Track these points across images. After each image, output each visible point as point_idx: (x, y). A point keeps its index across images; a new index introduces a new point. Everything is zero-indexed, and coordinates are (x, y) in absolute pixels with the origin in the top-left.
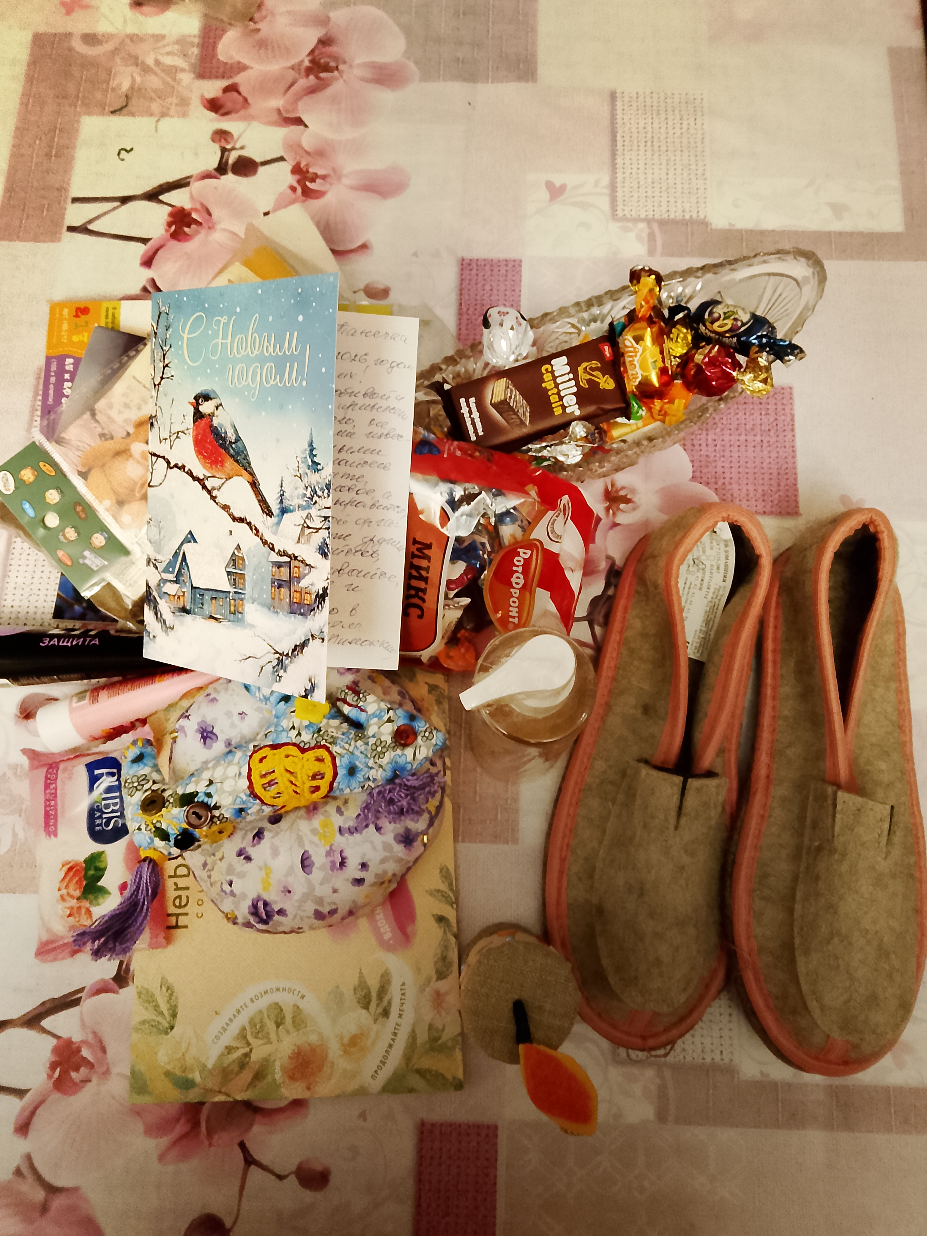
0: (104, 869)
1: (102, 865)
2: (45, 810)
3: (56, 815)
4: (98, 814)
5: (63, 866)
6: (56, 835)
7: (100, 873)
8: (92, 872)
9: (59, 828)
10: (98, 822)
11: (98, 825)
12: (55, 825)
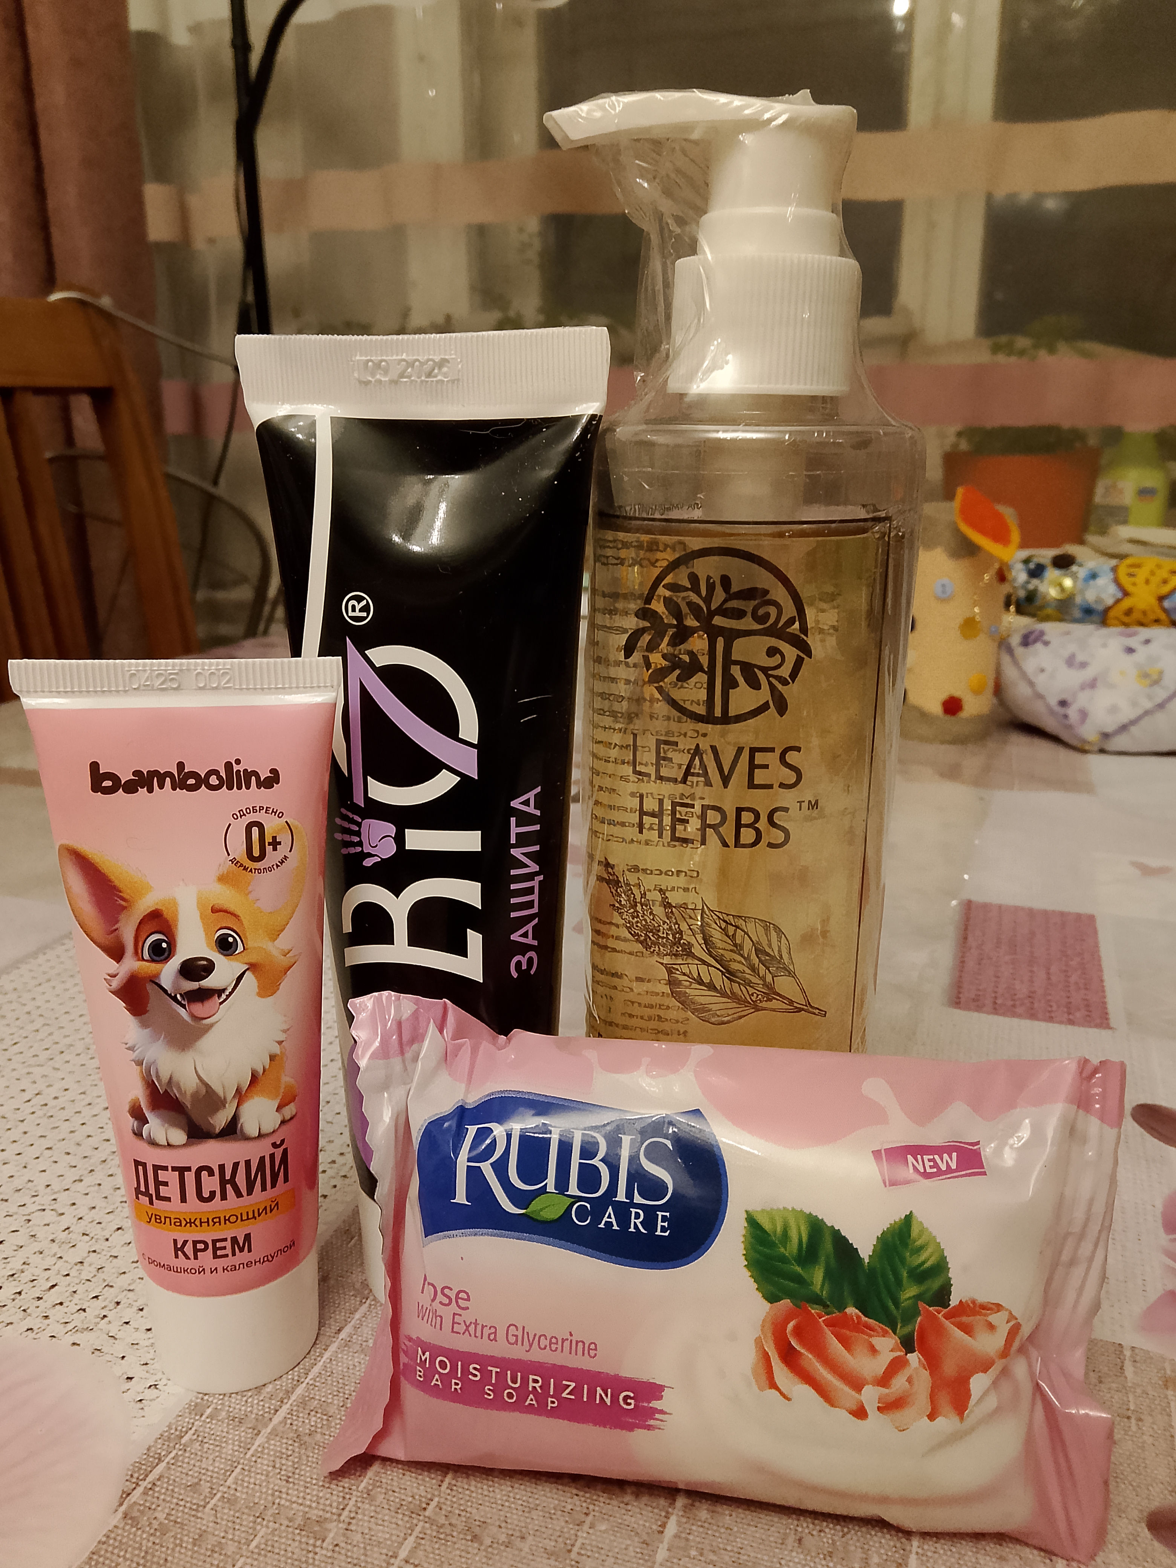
0: (816, 1226)
1: (798, 1234)
2: (553, 1413)
3: (581, 1376)
4: (610, 1216)
5: (773, 1385)
6: (654, 1391)
7: (828, 1246)
8: (817, 1277)
9: (627, 1372)
10: (636, 1222)
11: (650, 1222)
12: (616, 1384)
